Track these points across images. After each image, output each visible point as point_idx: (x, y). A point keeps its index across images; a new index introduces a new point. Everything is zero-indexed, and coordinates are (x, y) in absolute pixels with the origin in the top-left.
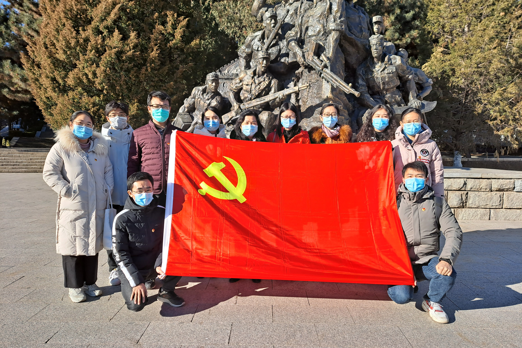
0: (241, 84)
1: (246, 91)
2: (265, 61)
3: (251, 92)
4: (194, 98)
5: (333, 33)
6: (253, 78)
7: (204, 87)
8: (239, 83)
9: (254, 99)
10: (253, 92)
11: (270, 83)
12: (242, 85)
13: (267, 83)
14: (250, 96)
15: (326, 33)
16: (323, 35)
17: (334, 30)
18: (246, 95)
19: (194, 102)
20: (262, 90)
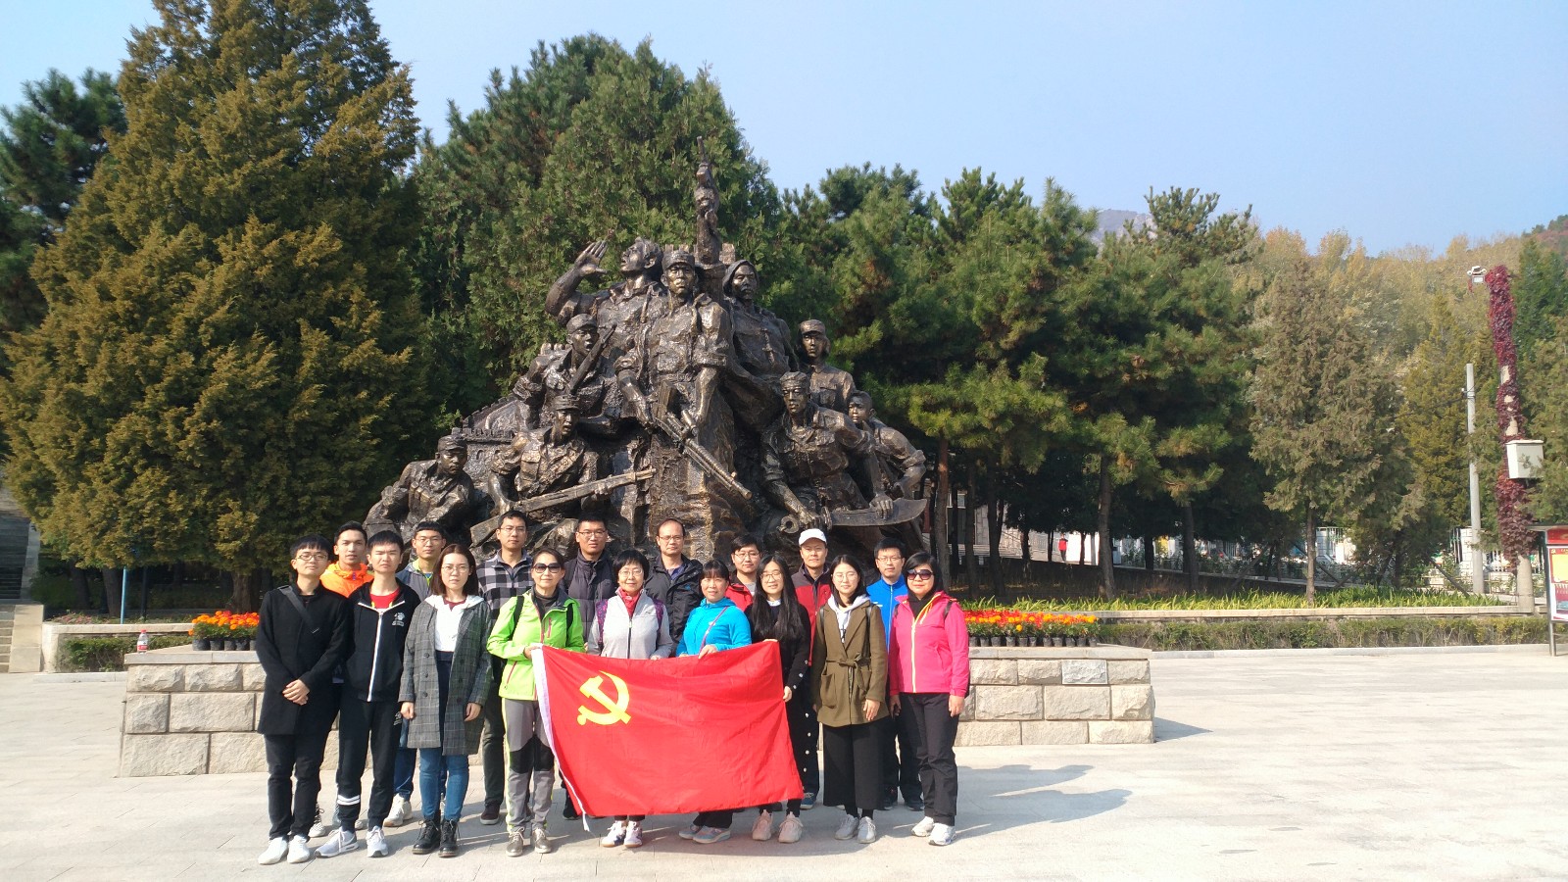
0: (516, 459)
1: (528, 474)
2: (569, 418)
3: (538, 478)
4: (407, 485)
5: (705, 371)
6: (542, 447)
7: (432, 462)
8: (513, 457)
9: (545, 492)
10: (543, 478)
11: (581, 459)
12: (520, 461)
13: (574, 458)
14: (536, 486)
15: (694, 370)
16: (686, 372)
17: (706, 365)
18: (528, 484)
19: (407, 495)
20: (564, 474)
